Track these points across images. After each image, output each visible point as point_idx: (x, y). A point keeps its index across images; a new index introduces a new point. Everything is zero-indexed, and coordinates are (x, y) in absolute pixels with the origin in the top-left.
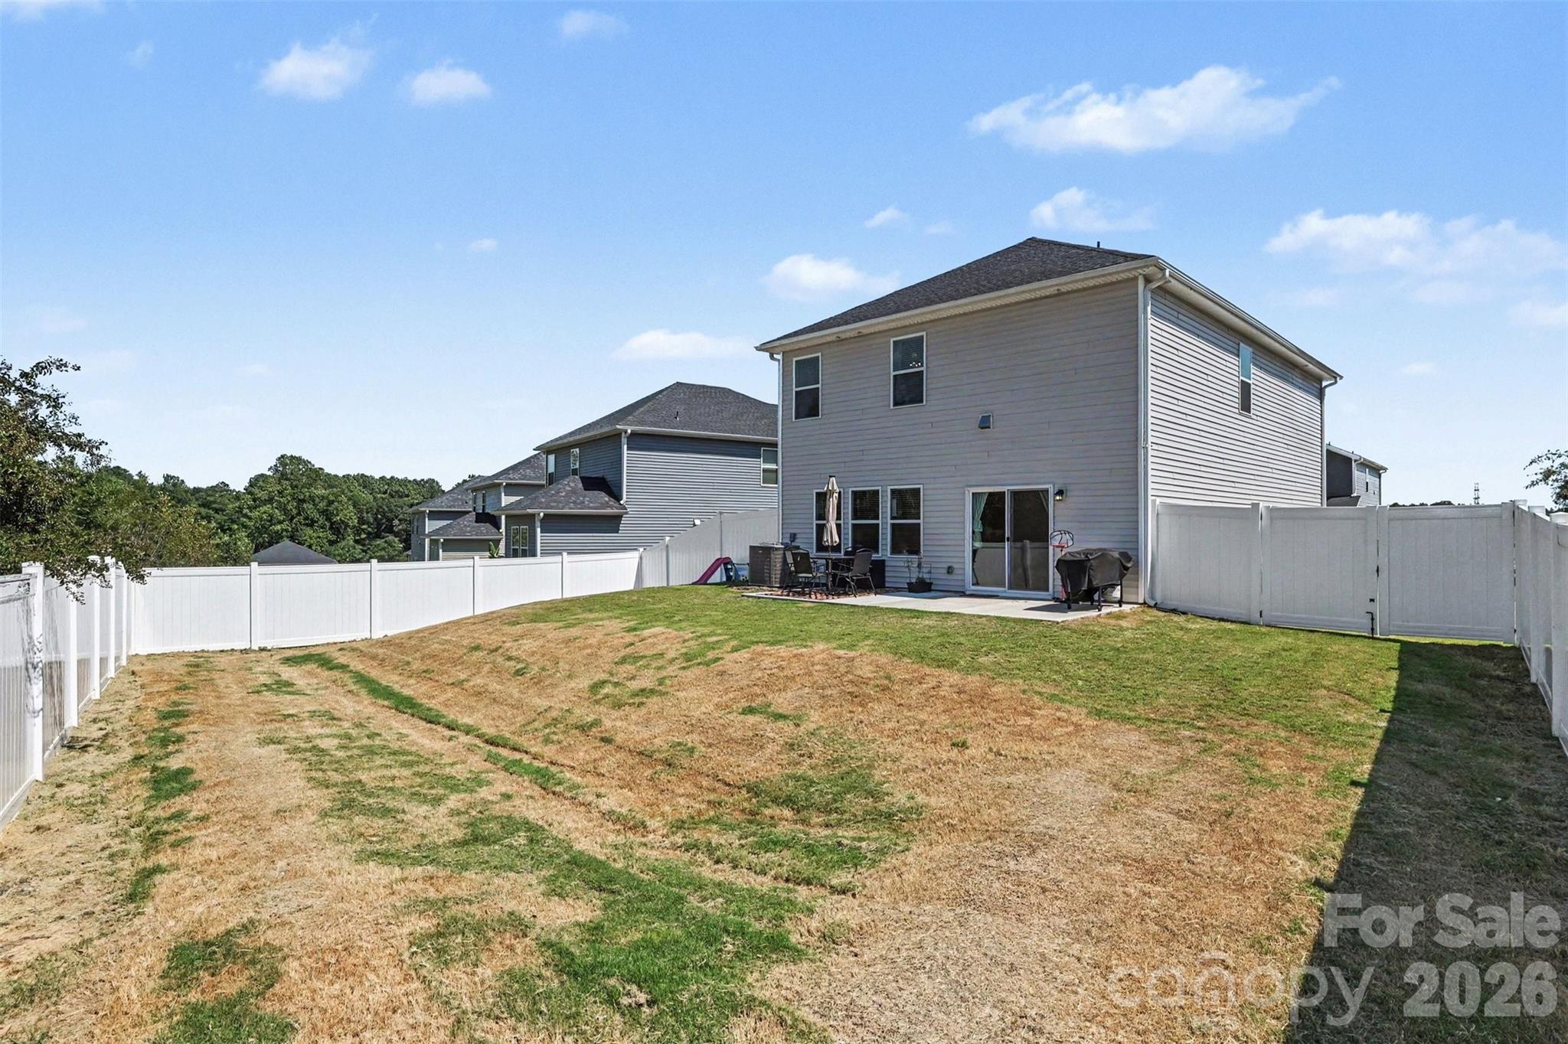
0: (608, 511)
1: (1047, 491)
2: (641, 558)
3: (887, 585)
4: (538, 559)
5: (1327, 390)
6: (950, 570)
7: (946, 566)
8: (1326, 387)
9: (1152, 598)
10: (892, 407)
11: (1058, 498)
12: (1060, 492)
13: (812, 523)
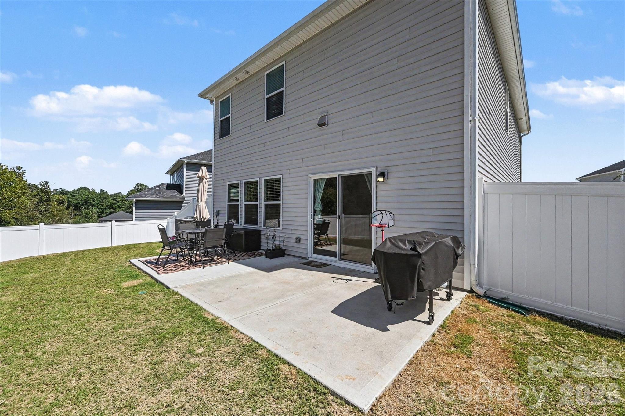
0: (174, 199)
1: (371, 174)
2: (168, 222)
3: (262, 248)
4: (134, 222)
5: (523, 138)
6: (298, 240)
7: (295, 237)
8: (523, 136)
9: (479, 285)
10: (265, 121)
11: (379, 179)
12: (382, 175)
13: (226, 204)
